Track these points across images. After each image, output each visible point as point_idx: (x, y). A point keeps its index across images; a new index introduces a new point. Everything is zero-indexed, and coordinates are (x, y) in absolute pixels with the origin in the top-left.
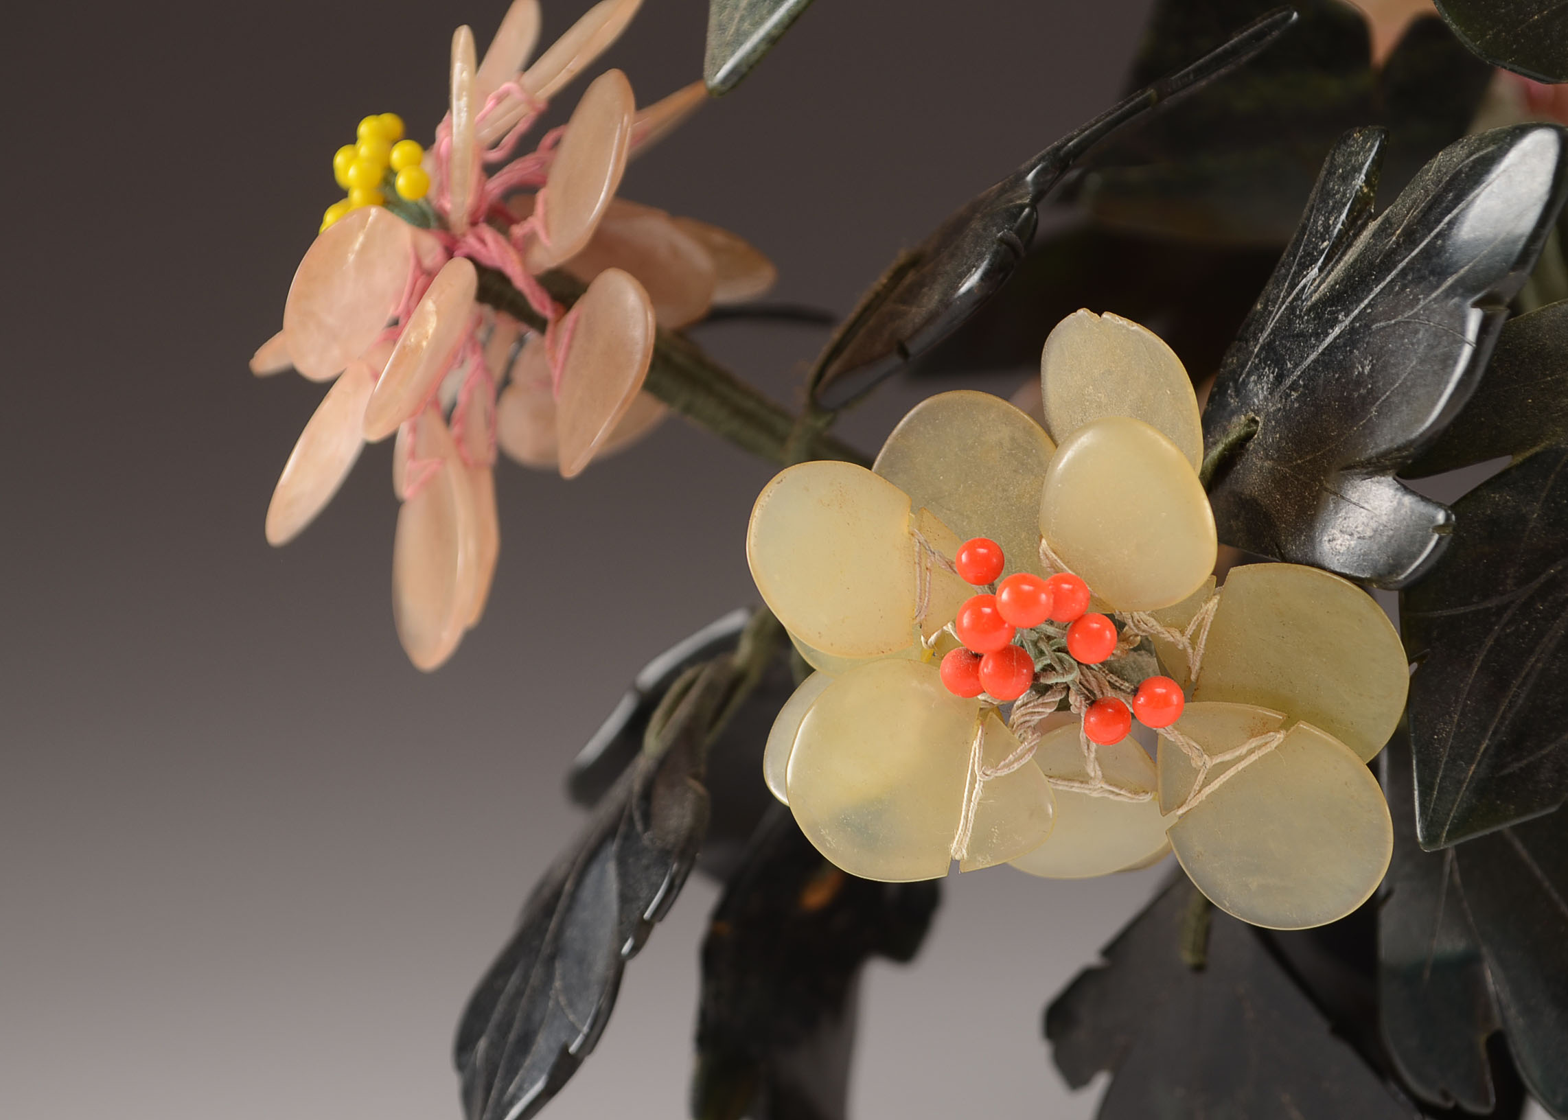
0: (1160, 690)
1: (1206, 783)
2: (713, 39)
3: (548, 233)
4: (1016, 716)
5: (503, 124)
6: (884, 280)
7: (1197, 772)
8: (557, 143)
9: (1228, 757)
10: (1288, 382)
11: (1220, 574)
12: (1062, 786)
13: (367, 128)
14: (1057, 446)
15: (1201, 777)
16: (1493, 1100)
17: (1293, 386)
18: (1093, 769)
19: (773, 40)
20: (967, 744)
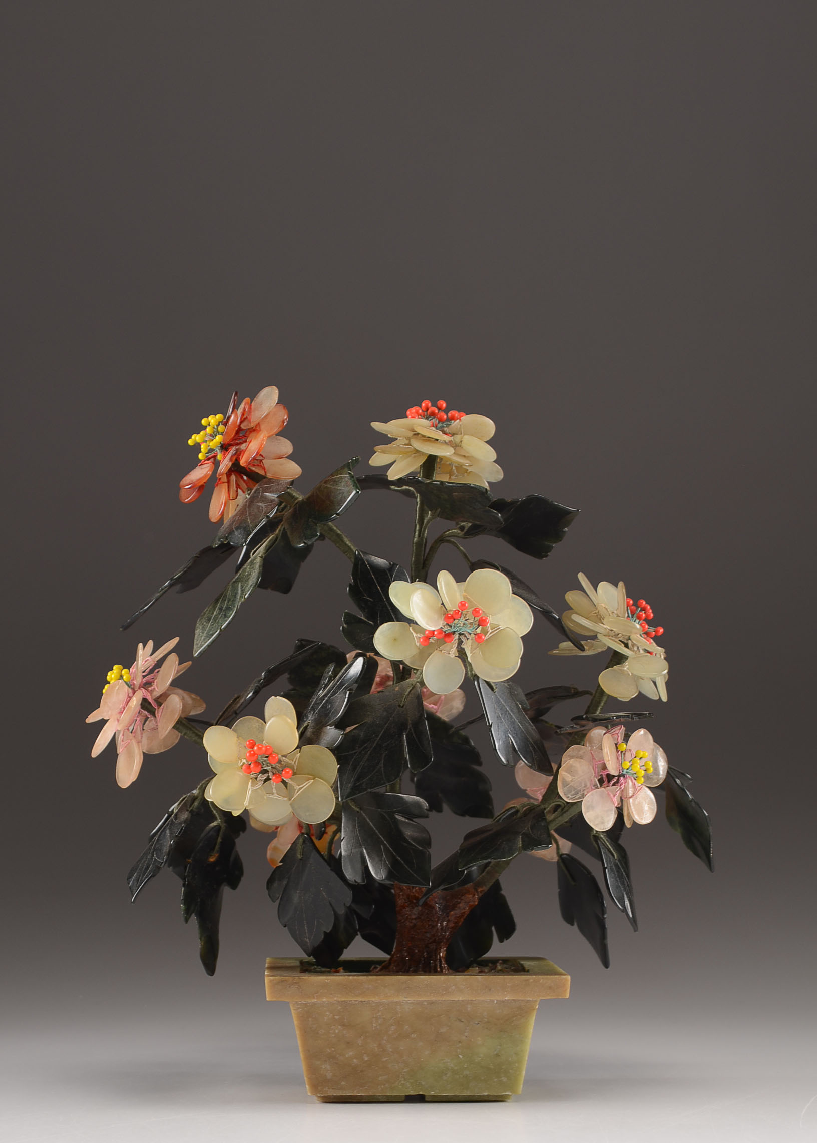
0: (288, 770)
1: (297, 792)
2: (195, 647)
3: (157, 688)
4: (258, 779)
5: (147, 666)
6: (231, 701)
7: (295, 790)
8: (158, 671)
9: (302, 786)
10: (315, 713)
11: (299, 747)
12: (268, 795)
13: (115, 667)
14: (265, 722)
15: (296, 791)
16: (366, 882)
17: (316, 713)
18: (274, 791)
19: (208, 646)
20: (248, 784)
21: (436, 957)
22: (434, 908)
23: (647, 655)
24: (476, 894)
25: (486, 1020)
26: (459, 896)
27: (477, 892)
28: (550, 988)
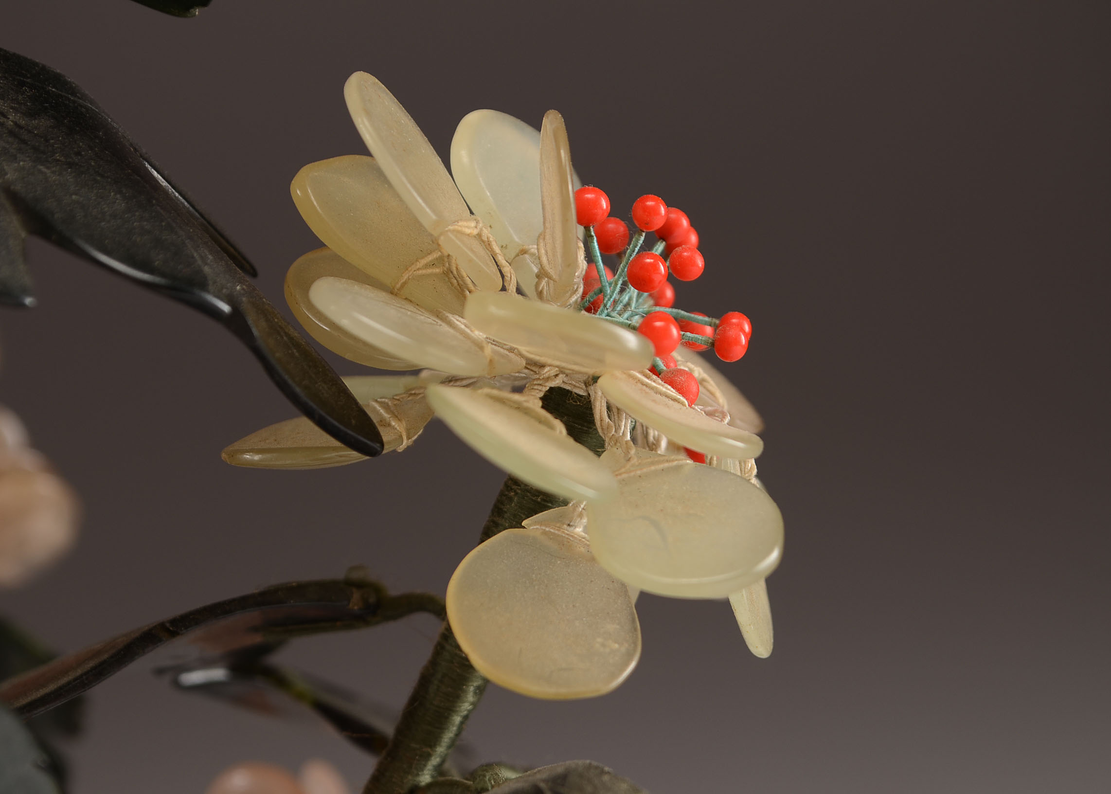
23: (679, 468)
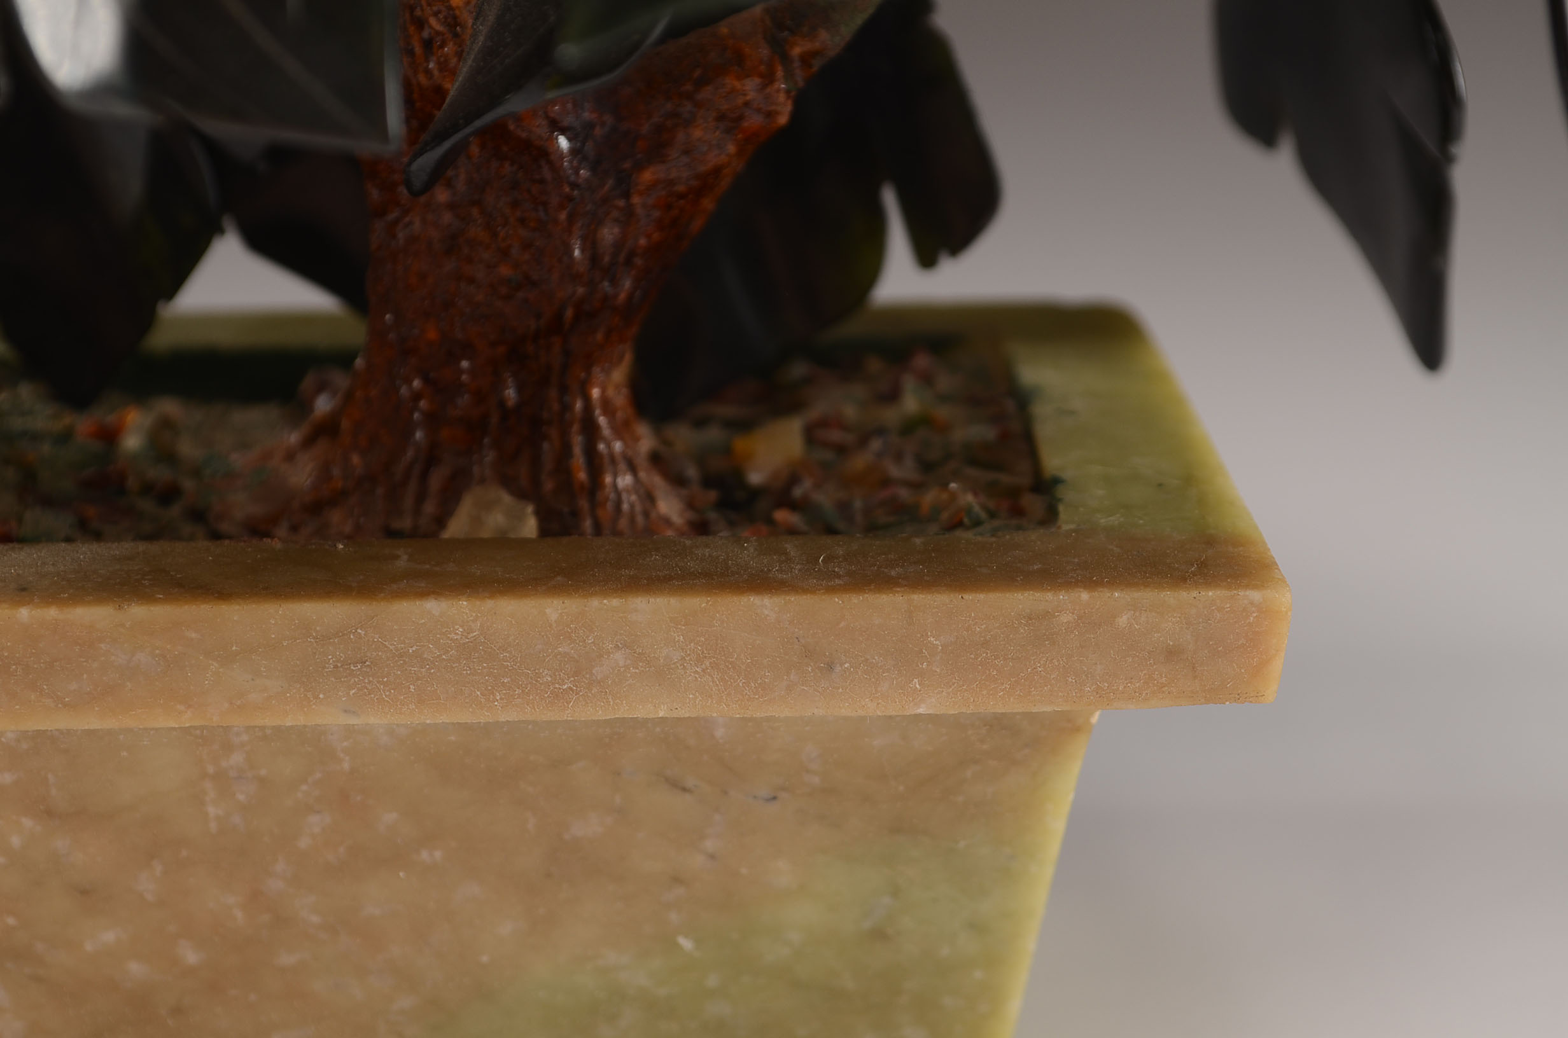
21: (566, 407)
22: (544, 154)
24: (780, 73)
25: (816, 780)
26: (688, 87)
27: (785, 58)
28: (1172, 654)
